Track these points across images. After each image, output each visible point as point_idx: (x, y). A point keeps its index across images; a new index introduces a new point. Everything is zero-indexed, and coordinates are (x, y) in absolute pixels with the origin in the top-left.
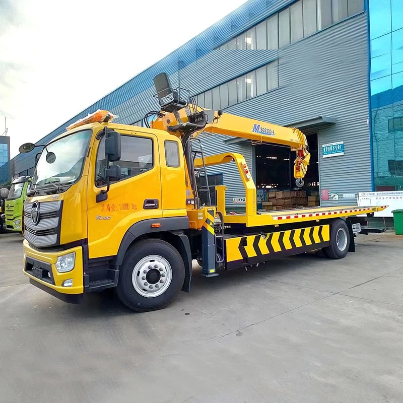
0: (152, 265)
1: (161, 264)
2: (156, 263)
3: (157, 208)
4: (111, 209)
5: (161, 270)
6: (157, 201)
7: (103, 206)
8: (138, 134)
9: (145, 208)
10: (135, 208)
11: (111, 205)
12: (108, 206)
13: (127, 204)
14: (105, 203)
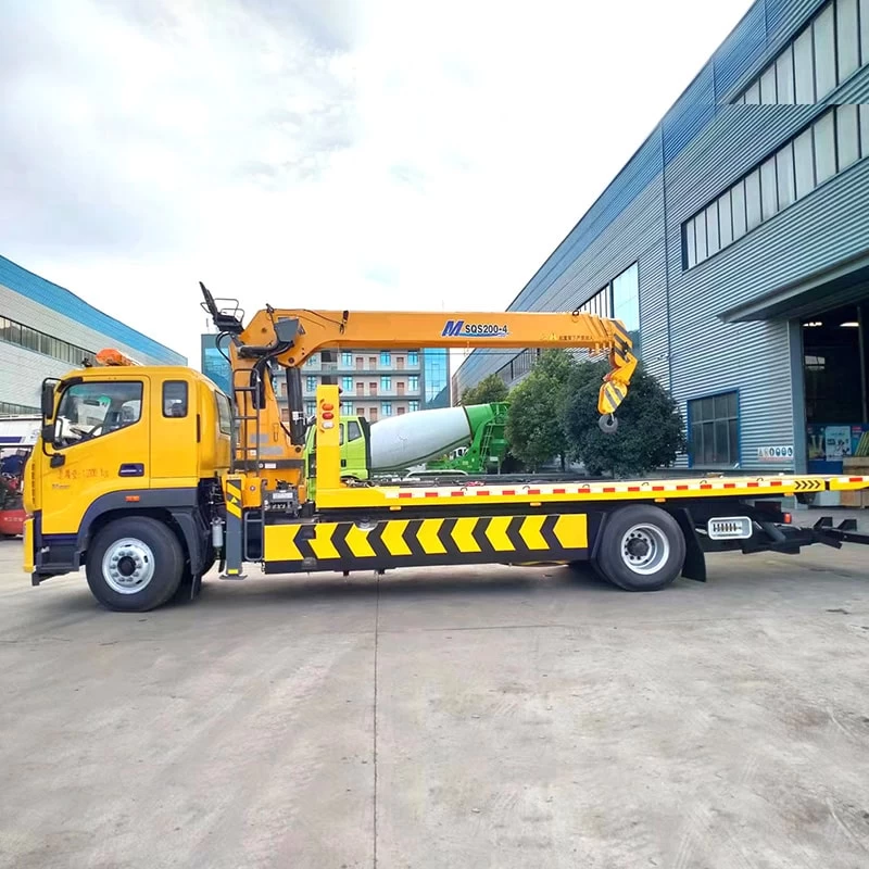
0: (126, 550)
1: (140, 550)
2: (132, 549)
3: (142, 474)
4: (72, 476)
5: (138, 559)
6: (142, 466)
7: (61, 471)
8: (118, 378)
9: (121, 475)
10: (106, 475)
11: (71, 472)
12: (68, 472)
13: (94, 471)
14: (64, 469)
